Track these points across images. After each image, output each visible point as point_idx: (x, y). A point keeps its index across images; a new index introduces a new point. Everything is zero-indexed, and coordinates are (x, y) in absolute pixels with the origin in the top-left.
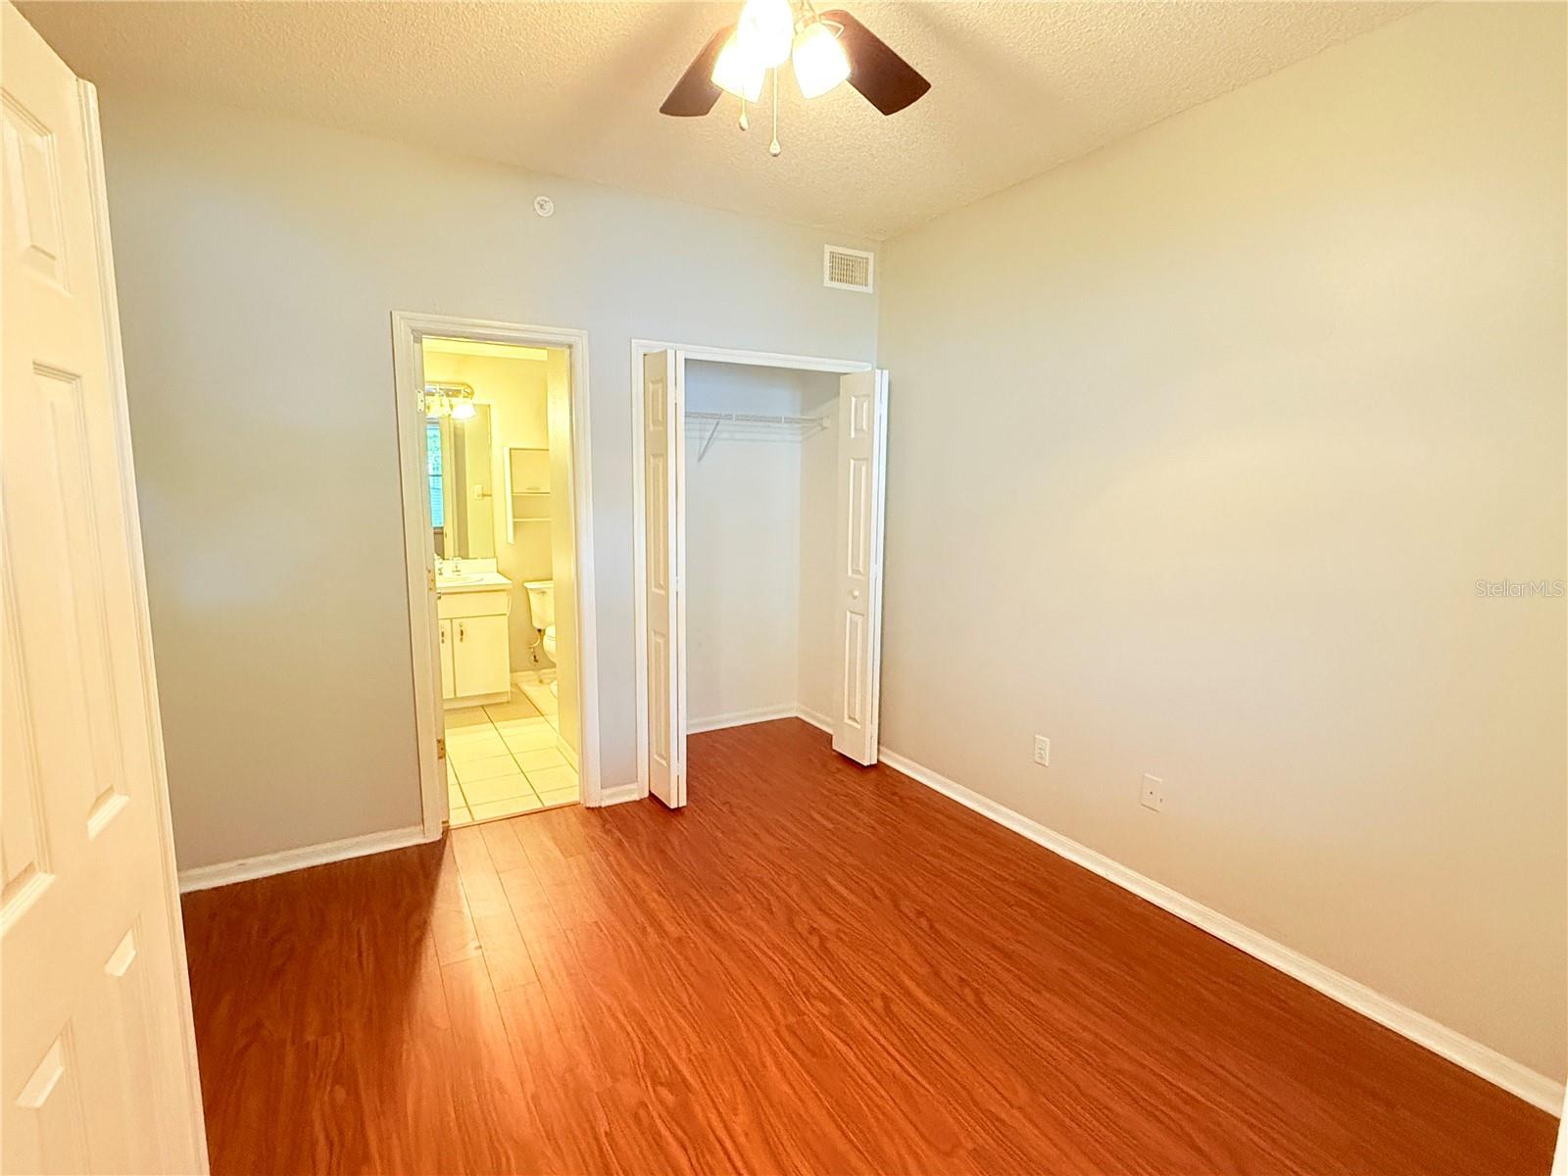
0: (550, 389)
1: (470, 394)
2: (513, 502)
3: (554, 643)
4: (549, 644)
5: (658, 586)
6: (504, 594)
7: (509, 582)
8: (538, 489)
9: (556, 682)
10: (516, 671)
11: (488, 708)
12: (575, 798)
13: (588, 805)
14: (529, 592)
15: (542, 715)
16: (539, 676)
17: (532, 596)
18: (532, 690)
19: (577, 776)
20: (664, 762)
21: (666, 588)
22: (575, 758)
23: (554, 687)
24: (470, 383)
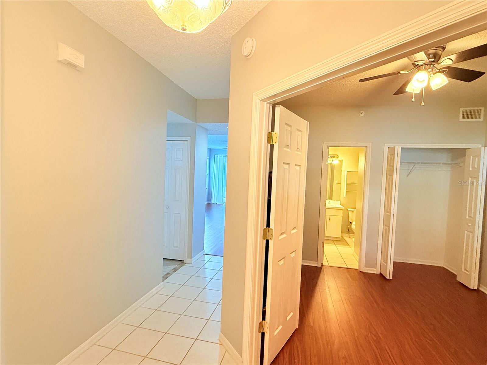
0: (360, 156)
1: (338, 157)
2: (347, 186)
3: (355, 226)
4: (353, 226)
5: (387, 212)
6: (341, 210)
7: (343, 207)
8: (354, 183)
9: (354, 238)
10: (343, 233)
11: (334, 240)
12: (357, 268)
13: (360, 270)
14: (349, 211)
15: (349, 246)
16: (349, 236)
17: (349, 212)
18: (347, 239)
19: (358, 263)
20: (385, 264)
21: (390, 213)
22: (358, 258)
23: (353, 239)
24: (337, 154)
